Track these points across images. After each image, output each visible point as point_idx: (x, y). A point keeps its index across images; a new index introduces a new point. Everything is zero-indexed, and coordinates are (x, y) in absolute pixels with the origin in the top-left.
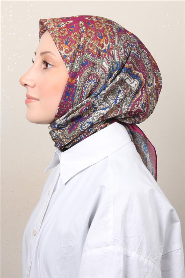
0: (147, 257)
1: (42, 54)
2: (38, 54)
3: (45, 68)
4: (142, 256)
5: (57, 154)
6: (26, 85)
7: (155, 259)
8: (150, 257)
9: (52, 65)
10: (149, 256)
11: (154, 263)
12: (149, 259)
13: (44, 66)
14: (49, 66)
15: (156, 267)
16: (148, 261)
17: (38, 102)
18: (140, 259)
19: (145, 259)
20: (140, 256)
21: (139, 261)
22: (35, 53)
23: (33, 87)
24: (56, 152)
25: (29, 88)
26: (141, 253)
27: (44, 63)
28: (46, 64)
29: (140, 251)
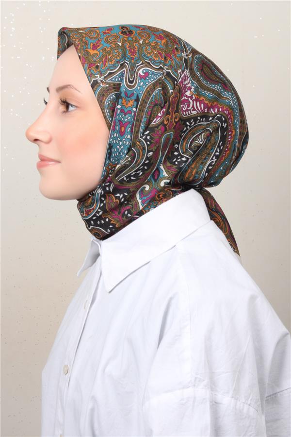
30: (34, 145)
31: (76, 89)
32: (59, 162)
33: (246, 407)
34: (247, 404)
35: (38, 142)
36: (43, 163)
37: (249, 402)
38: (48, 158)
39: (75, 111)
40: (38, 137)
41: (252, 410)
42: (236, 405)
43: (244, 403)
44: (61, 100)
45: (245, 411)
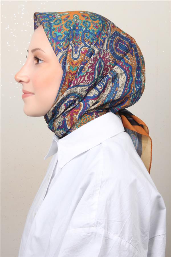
0: (129, 241)
1: (33, 51)
2: (30, 51)
3: (37, 64)
4: (124, 240)
5: (55, 141)
6: (21, 81)
7: (137, 243)
8: (132, 242)
9: (43, 61)
10: (131, 240)
11: (135, 247)
12: (130, 243)
13: (36, 62)
14: (40, 62)
15: (137, 252)
16: (130, 245)
17: (33, 96)
18: (122, 243)
19: (126, 243)
20: (122, 240)
21: (120, 244)
22: (28, 51)
23: (28, 82)
24: (55, 139)
25: (24, 84)
26: (123, 237)
27: (35, 59)
28: (37, 59)
29: (122, 235)
30: (20, 84)
31: (42, 51)
32: (33, 94)
33: (128, 244)
34: (129, 242)
35: (22, 82)
36: (25, 95)
37: (130, 242)
38: (28, 92)
39: (42, 63)
40: (22, 79)
41: (131, 246)
42: (121, 242)
43: (126, 241)
44: (34, 56)
45: (127, 246)
